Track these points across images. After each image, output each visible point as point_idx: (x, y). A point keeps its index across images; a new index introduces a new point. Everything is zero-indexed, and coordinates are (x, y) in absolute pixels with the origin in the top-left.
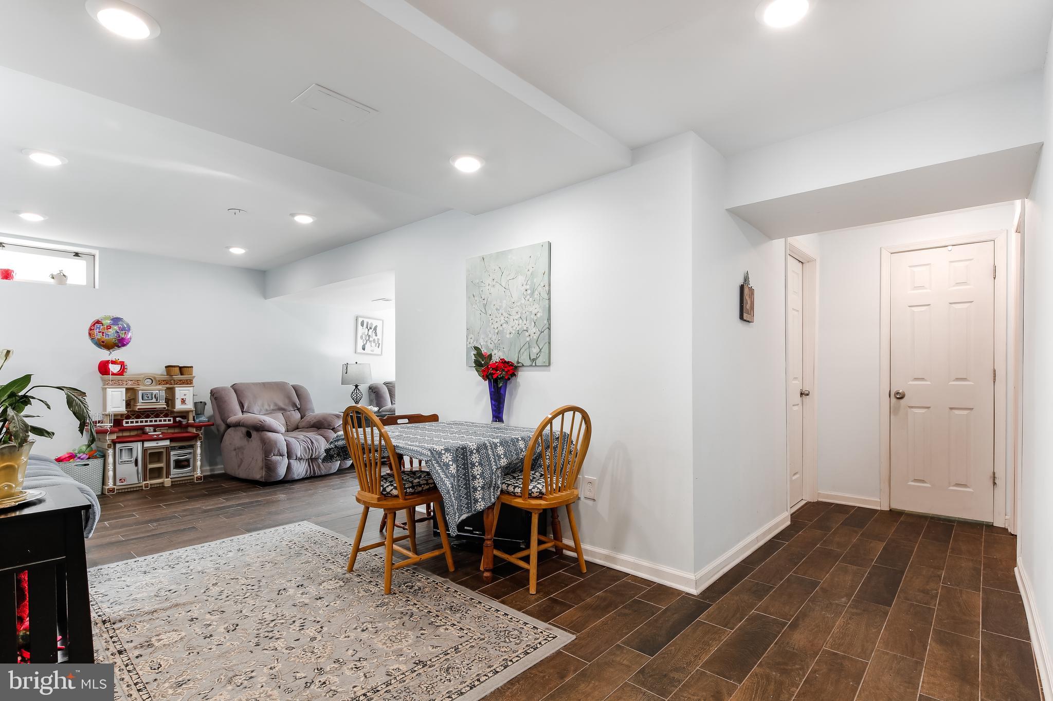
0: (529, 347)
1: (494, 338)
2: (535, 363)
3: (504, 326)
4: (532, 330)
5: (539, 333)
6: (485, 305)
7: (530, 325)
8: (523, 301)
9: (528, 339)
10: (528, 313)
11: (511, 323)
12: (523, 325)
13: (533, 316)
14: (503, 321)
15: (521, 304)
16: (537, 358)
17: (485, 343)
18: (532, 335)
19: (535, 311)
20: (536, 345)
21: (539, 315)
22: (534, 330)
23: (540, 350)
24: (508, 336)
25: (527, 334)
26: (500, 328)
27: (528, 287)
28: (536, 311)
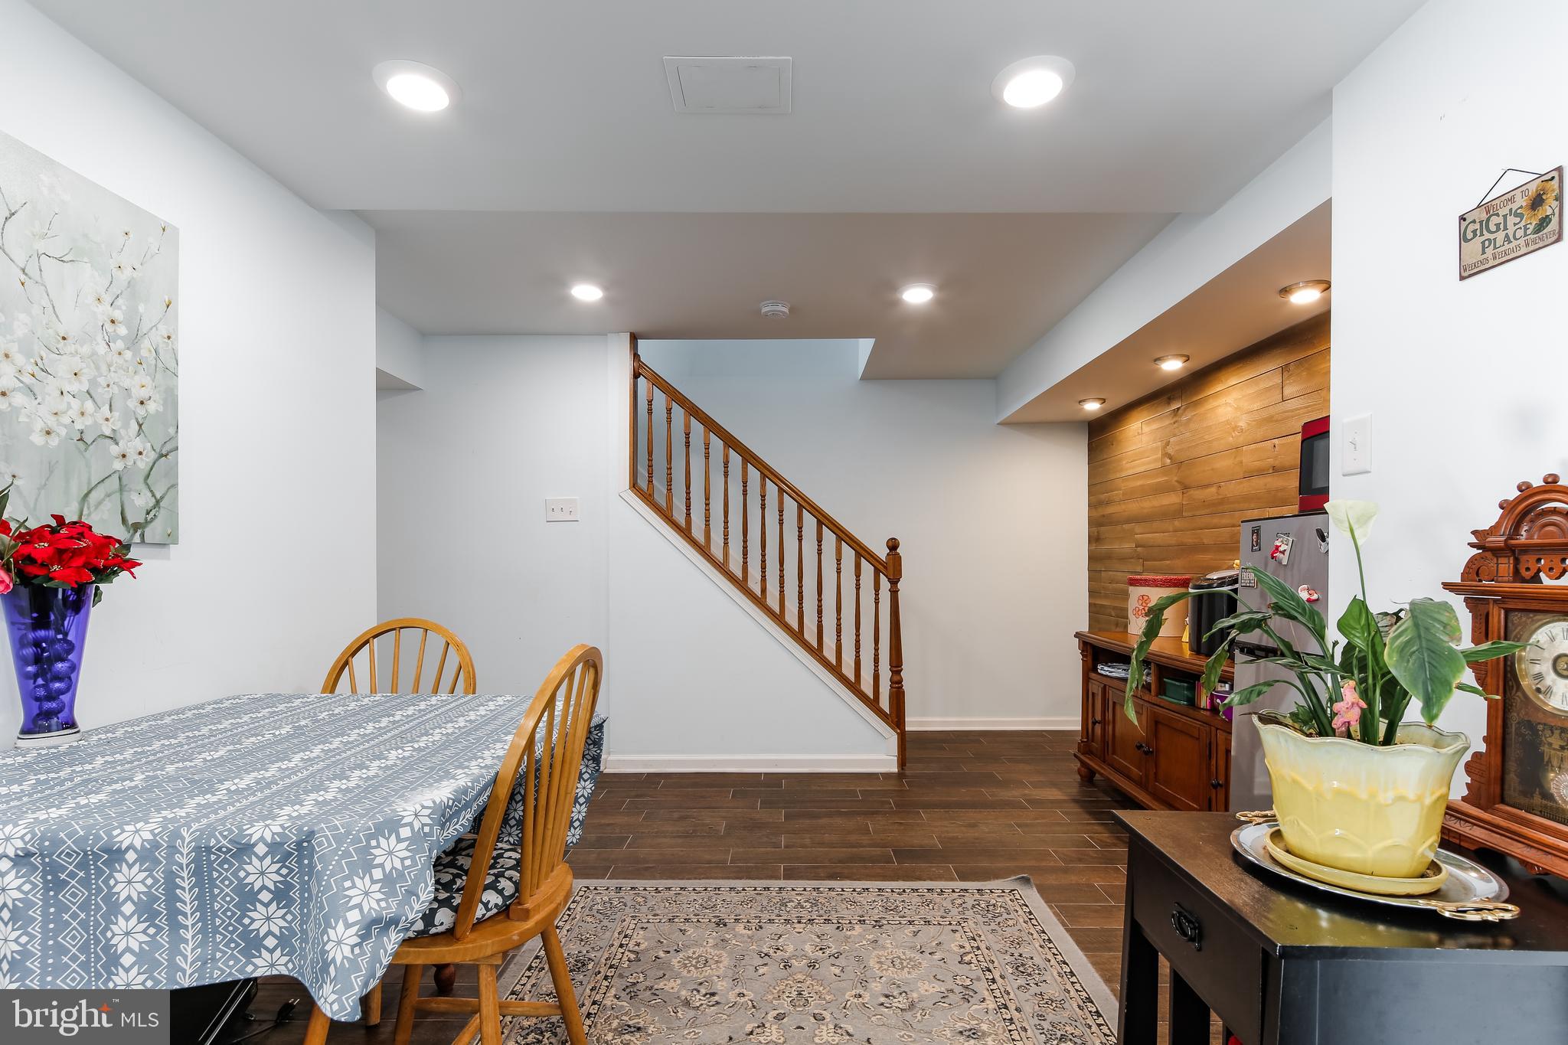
0: (122, 489)
2: (142, 536)
4: (132, 443)
5: (153, 455)
7: (126, 426)
8: (102, 348)
9: (118, 465)
10: (115, 389)
12: (97, 419)
13: (132, 404)
16: (147, 522)
18: (132, 456)
19: (140, 393)
20: (142, 487)
21: (152, 407)
22: (138, 444)
23: (158, 502)
25: (115, 450)
28: (144, 394)
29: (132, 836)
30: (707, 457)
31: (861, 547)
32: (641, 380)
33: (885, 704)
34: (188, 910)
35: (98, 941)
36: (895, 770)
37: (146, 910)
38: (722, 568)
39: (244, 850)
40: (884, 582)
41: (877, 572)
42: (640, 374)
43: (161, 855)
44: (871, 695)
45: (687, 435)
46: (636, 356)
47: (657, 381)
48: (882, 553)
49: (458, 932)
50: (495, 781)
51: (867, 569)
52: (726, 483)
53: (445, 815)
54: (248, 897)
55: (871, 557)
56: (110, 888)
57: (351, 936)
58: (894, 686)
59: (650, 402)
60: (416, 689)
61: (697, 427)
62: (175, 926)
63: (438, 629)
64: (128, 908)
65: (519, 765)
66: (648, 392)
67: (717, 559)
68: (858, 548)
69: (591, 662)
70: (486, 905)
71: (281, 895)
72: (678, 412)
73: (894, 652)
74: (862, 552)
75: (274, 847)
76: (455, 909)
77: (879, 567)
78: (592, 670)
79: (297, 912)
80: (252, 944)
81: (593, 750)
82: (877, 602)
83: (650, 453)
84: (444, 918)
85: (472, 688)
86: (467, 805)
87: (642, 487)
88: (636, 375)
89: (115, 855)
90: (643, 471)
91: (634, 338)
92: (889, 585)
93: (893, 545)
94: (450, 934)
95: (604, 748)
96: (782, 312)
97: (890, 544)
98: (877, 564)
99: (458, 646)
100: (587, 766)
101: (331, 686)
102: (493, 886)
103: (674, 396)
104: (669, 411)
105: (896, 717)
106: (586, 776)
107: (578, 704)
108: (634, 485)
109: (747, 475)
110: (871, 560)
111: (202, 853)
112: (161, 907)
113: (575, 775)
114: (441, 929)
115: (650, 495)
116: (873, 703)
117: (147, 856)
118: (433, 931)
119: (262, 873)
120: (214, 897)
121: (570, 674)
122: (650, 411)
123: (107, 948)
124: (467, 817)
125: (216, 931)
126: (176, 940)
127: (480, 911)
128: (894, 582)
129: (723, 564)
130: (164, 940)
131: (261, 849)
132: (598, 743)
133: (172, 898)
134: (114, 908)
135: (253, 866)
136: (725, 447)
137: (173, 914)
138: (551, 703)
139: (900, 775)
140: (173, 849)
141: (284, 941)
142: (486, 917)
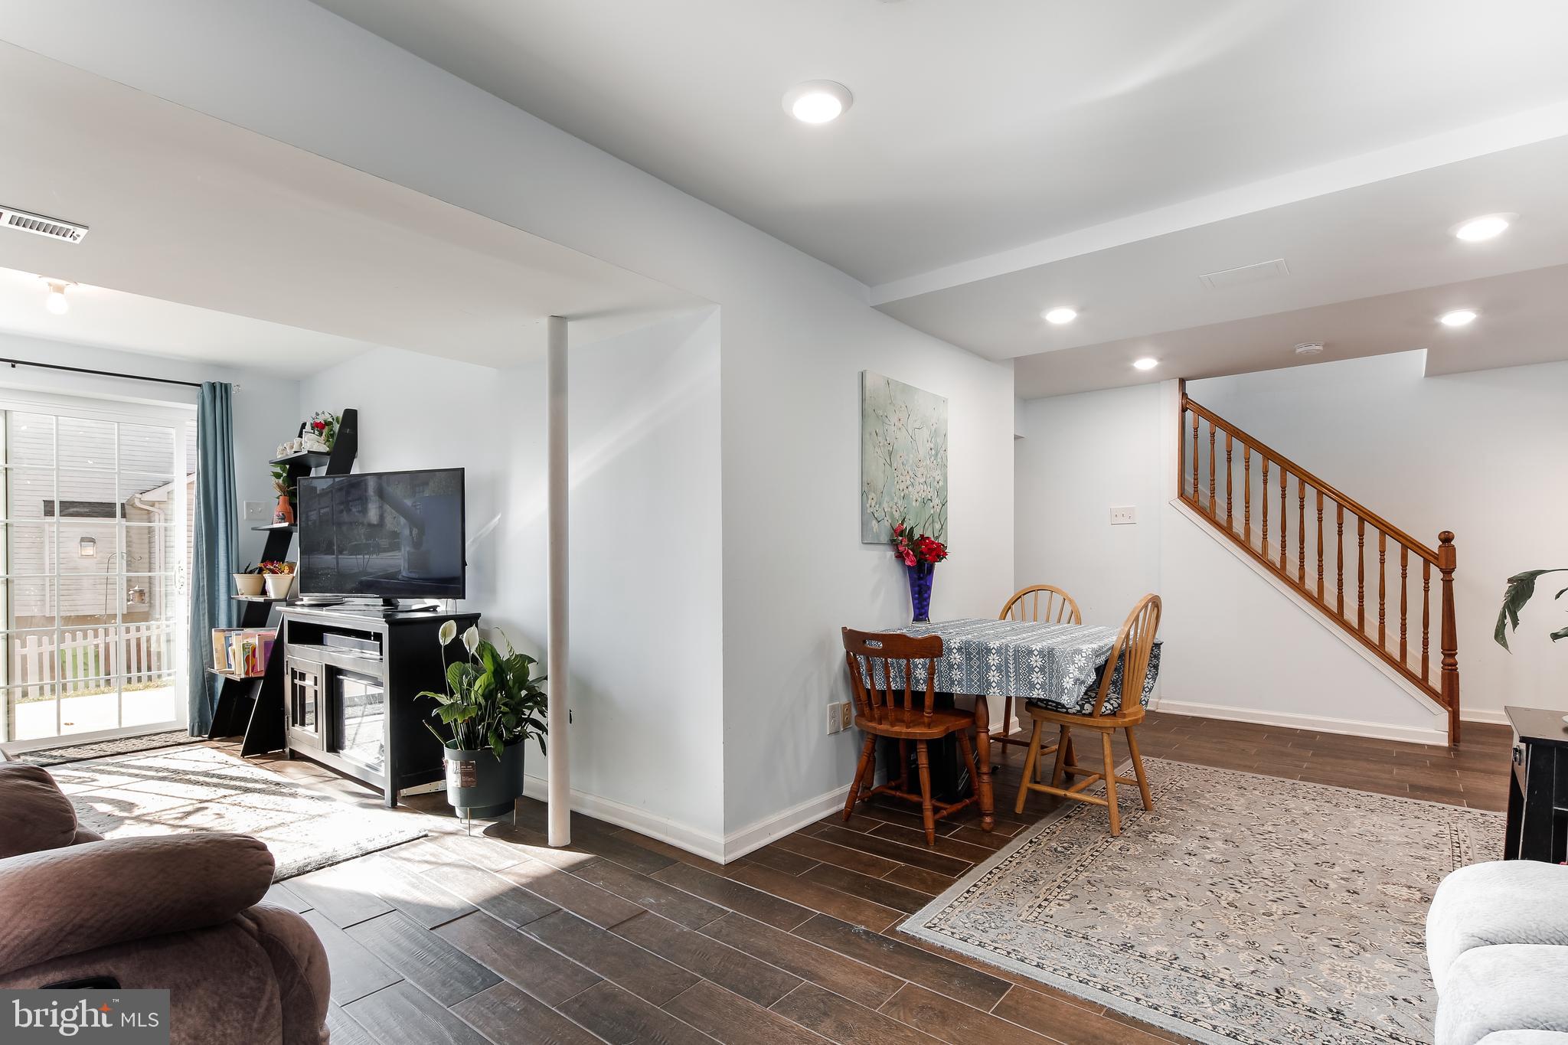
0: (933, 521)
1: (900, 503)
3: (910, 488)
4: (935, 500)
5: (941, 505)
6: (890, 454)
7: (934, 494)
8: (928, 462)
9: (932, 511)
10: (931, 478)
11: (917, 487)
12: (927, 492)
13: (936, 483)
14: (909, 483)
15: (927, 464)
17: (889, 510)
18: (935, 506)
19: (938, 478)
20: (937, 521)
21: (941, 483)
22: (937, 501)
23: (942, 527)
24: (914, 503)
25: (932, 505)
26: (906, 491)
27: (932, 446)
29: (994, 644)
30: (1247, 469)
31: (1407, 540)
32: (1189, 414)
33: (1436, 681)
34: (1011, 671)
35: (984, 678)
36: (1446, 744)
37: (999, 668)
38: (1262, 558)
39: (1030, 652)
40: (1436, 574)
41: (1427, 563)
42: (1187, 409)
43: (1003, 651)
44: (1419, 674)
45: (1229, 452)
46: (1184, 395)
47: (1201, 411)
48: (1434, 545)
49: (1095, 714)
50: (1112, 648)
51: (1415, 561)
52: (1265, 489)
53: (1097, 653)
54: (1031, 669)
55: (1420, 549)
56: (987, 661)
57: (1071, 681)
58: (1446, 667)
59: (1196, 429)
60: (1047, 621)
61: (1238, 446)
62: (1008, 676)
63: (1058, 592)
64: (994, 668)
65: (1122, 645)
66: (1195, 421)
67: (1256, 551)
68: (1404, 541)
69: (1156, 603)
70: (1106, 707)
71: (1042, 670)
72: (1221, 435)
73: (1446, 636)
74: (1408, 544)
75: (1041, 652)
76: (1093, 705)
77: (1428, 557)
78: (1156, 609)
79: (1047, 677)
80: (1032, 686)
81: (1155, 661)
82: (1426, 590)
83: (1196, 469)
84: (1088, 708)
85: (1079, 622)
86: (1103, 653)
87: (1189, 496)
88: (1184, 410)
89: (989, 651)
90: (1189, 478)
91: (1182, 382)
92: (1441, 575)
93: (1447, 539)
94: (1090, 715)
95: (1161, 660)
96: (1318, 350)
97: (1443, 536)
98: (1426, 556)
99: (1071, 601)
100: (1150, 671)
101: (1003, 616)
102: (1108, 701)
103: (1216, 421)
104: (1213, 435)
105: (1449, 696)
106: (1149, 676)
107: (1149, 623)
108: (1182, 495)
109: (1286, 481)
110: (1420, 551)
111: (1016, 651)
112: (1003, 668)
113: (1143, 675)
114: (1087, 712)
115: (1195, 502)
116: (1422, 683)
117: (999, 651)
118: (1084, 712)
119: (1036, 661)
120: (1020, 668)
121: (1146, 606)
122: (1196, 437)
123: (987, 680)
124: (1103, 658)
125: (1020, 680)
126: (1008, 681)
127: (1103, 709)
128: (1448, 572)
129: (1262, 556)
130: (1004, 679)
131: (1036, 653)
132: (1157, 657)
133: (1007, 667)
134: (989, 668)
135: (1033, 659)
136: (1264, 460)
137: (1007, 672)
138: (1137, 619)
139: (1449, 749)
140: (1007, 651)
141: (1043, 686)
142: (1105, 713)
